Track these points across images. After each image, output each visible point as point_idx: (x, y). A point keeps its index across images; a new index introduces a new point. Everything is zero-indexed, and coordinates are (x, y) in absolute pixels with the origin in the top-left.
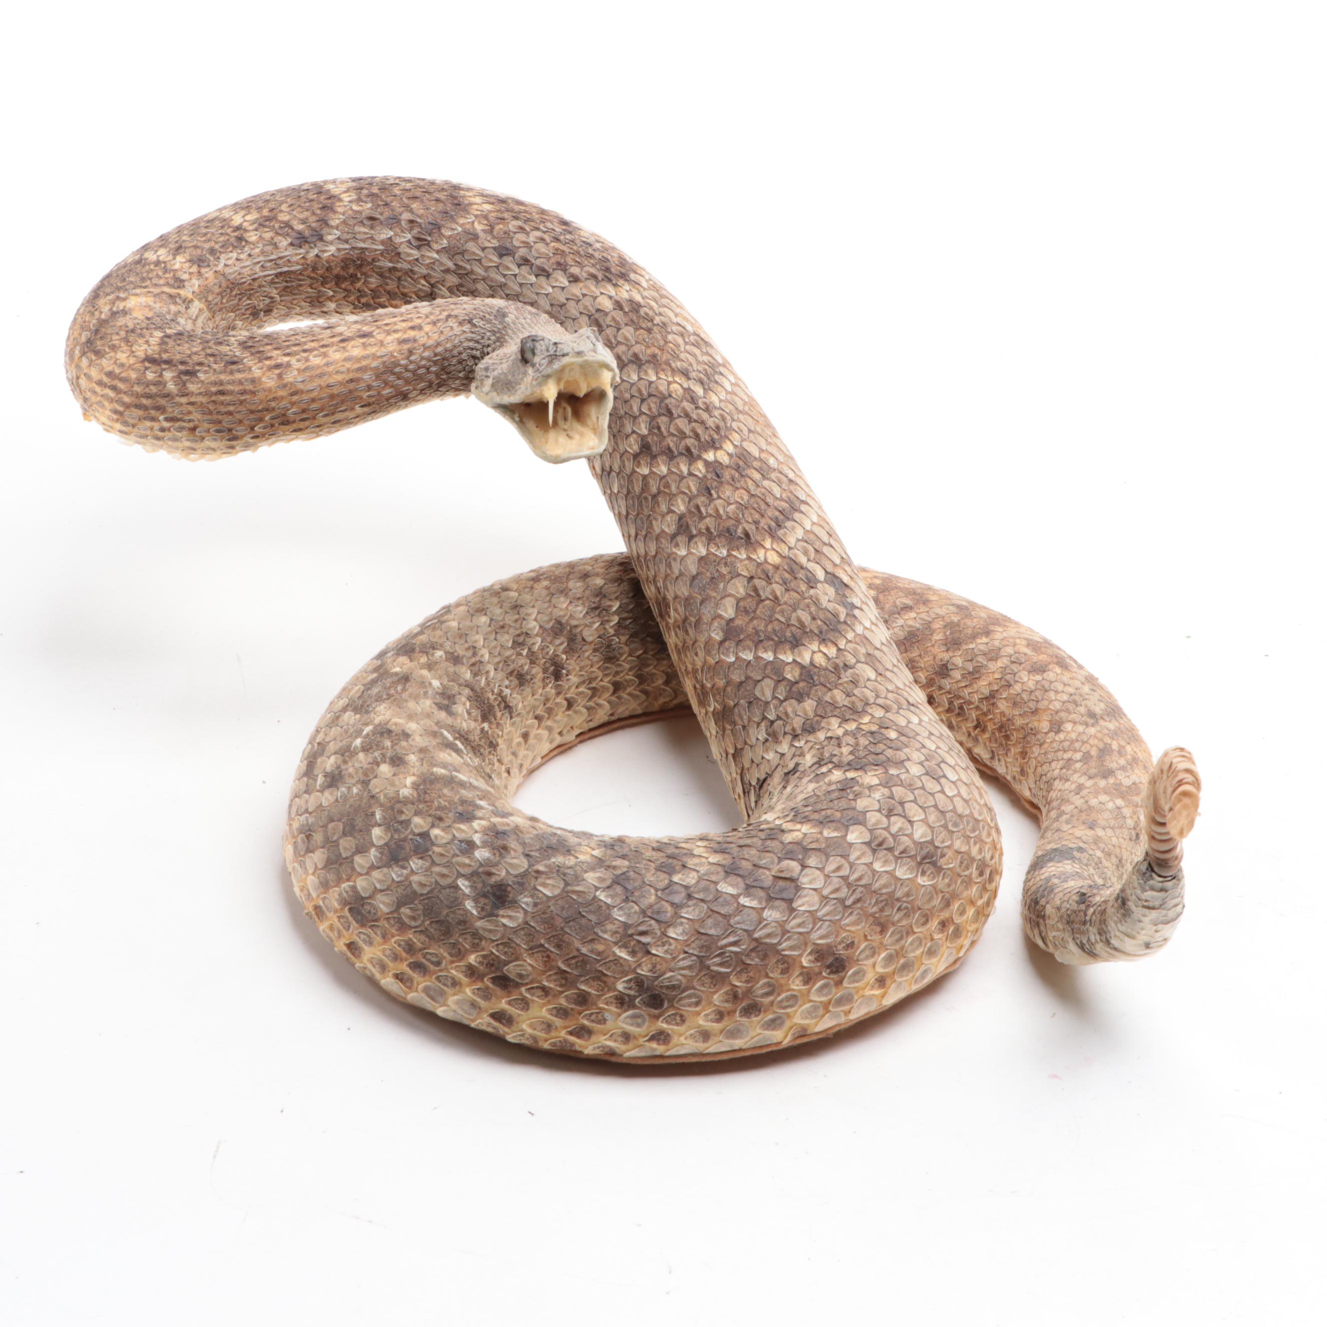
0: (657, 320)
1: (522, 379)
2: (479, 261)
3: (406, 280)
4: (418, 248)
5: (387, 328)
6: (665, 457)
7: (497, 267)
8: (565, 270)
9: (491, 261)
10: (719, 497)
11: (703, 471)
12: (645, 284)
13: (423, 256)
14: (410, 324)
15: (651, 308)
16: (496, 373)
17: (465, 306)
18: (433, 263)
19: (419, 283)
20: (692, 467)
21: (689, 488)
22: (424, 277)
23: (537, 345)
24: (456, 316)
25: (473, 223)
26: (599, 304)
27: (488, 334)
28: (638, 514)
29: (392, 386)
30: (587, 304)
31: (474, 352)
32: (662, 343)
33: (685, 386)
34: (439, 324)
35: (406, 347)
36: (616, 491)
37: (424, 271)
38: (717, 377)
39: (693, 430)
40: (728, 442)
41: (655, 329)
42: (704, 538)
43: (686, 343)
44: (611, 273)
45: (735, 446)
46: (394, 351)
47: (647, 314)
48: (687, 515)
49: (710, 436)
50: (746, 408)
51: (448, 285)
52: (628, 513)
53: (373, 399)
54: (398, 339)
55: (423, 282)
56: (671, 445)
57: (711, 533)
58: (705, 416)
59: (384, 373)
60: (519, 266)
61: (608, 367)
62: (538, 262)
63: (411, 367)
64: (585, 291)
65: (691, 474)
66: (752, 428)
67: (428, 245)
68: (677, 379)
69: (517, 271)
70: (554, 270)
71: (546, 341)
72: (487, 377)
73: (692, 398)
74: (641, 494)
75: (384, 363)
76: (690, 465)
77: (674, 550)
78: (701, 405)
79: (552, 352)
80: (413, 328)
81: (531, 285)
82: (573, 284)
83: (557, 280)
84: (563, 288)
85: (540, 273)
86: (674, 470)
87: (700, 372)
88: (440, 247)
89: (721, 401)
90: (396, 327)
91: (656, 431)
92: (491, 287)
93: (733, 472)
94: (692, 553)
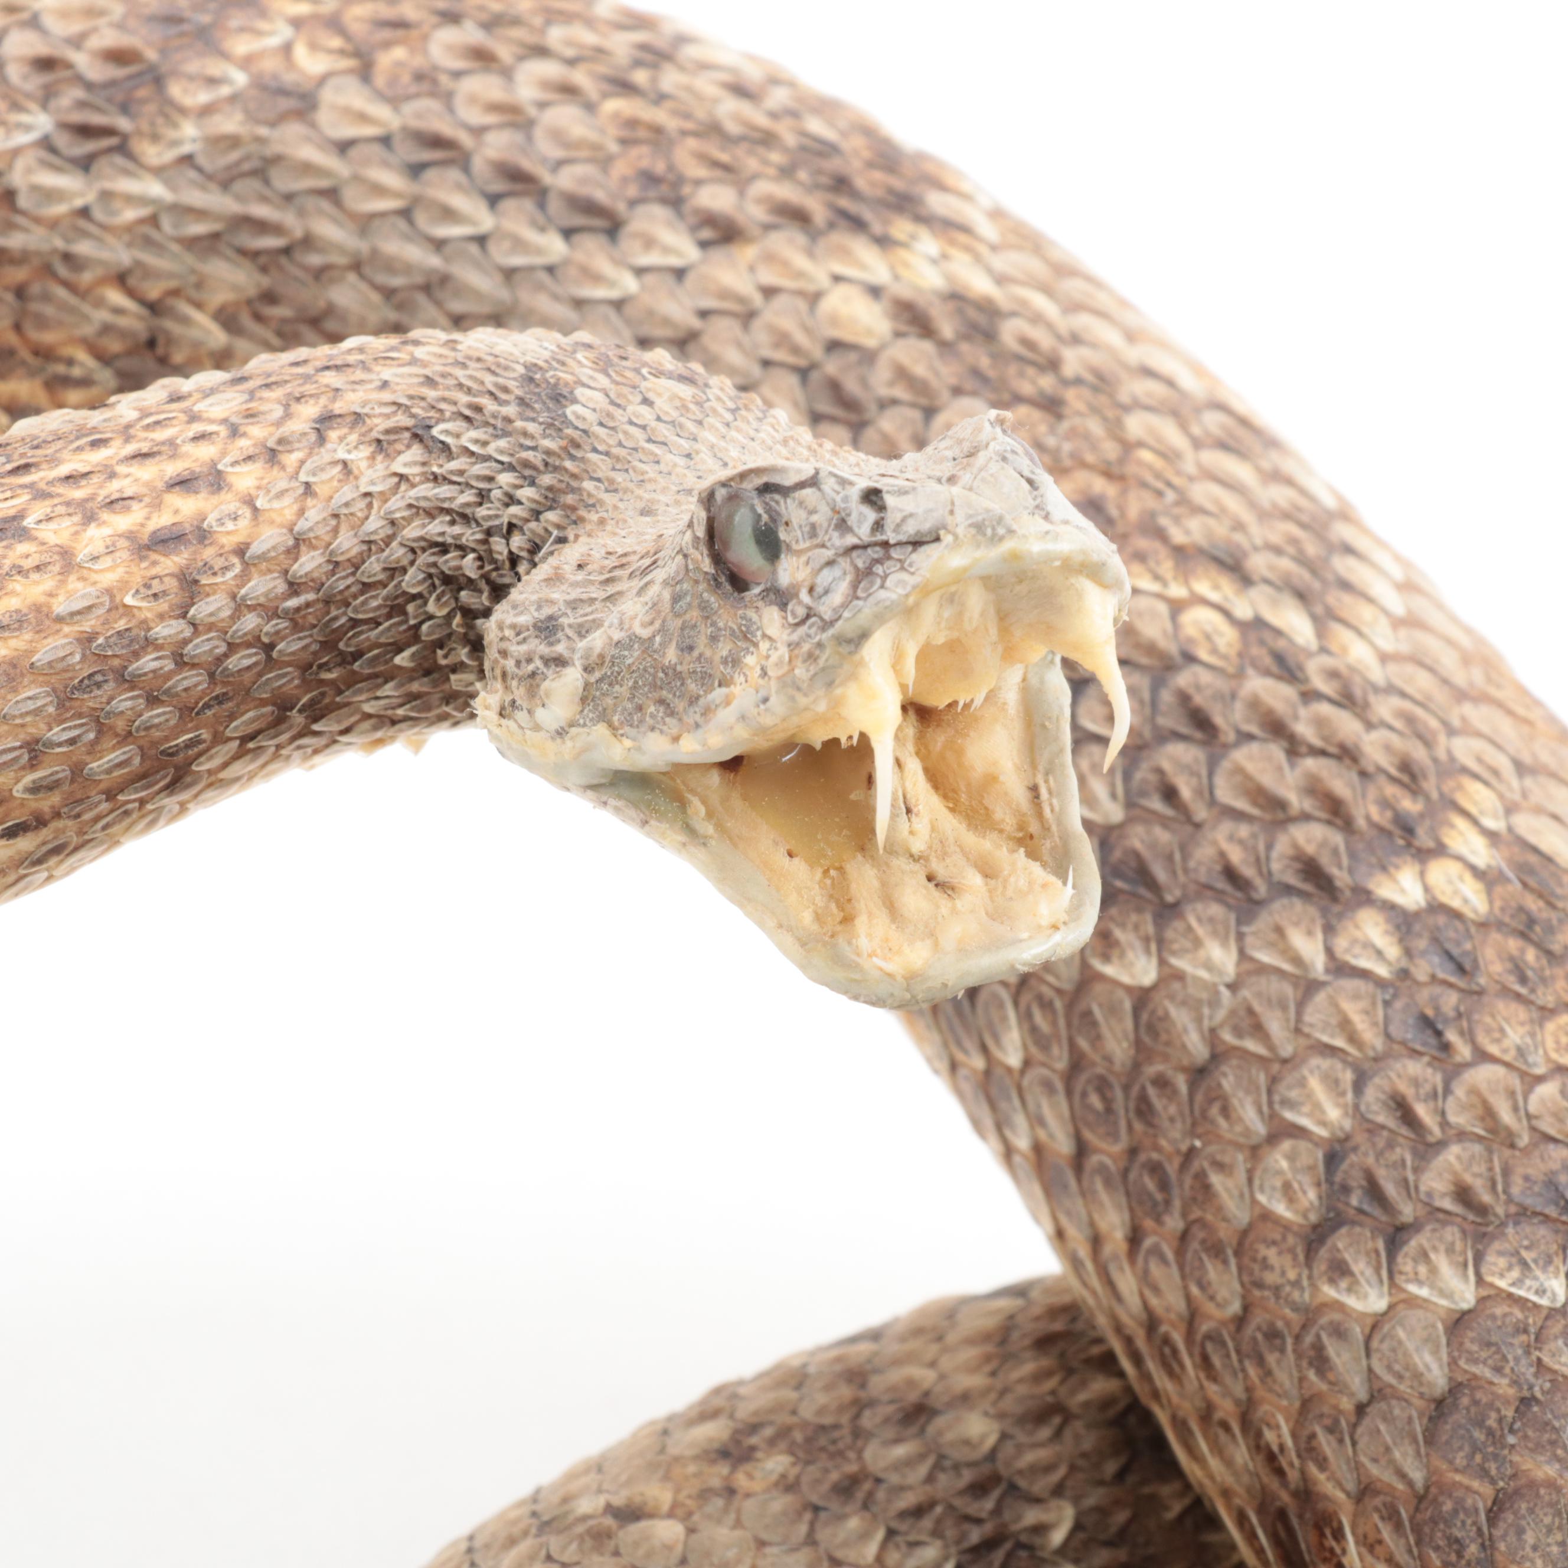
0: (1073, 361)
1: (734, 661)
2: (332, 194)
3: (46, 297)
4: (85, 164)
5: (78, 494)
6: (1215, 910)
7: (406, 213)
8: (675, 203)
9: (379, 190)
10: (1482, 1056)
11: (1393, 951)
12: (987, 230)
13: (106, 196)
14: (172, 469)
15: (1037, 318)
16: (597, 641)
17: (386, 373)
18: (153, 220)
19: (100, 303)
20: (1341, 944)
21: (1345, 1025)
22: (121, 279)
23: (790, 509)
24: (358, 418)
25: (287, 49)
26: (834, 320)
27: (506, 479)
28: (1133, 1152)
29: (127, 736)
30: (788, 324)
31: (449, 562)
32: (1110, 450)
33: (1243, 611)
34: (291, 459)
35: (169, 563)
36: (1013, 1059)
37: (123, 256)
38: (1343, 565)
39: (1314, 789)
40: (1460, 822)
41: (1071, 395)
42: (1452, 1233)
43: (1197, 444)
44: (854, 194)
45: (1492, 836)
46: (124, 585)
47: (1027, 343)
48: (1360, 1138)
49: (1385, 804)
50: (1477, 676)
51: (219, 297)
52: (1082, 1150)
53: (55, 799)
54: (130, 536)
55: (115, 297)
56: (1236, 856)
57: (1482, 1210)
58: (1347, 725)
59: (90, 683)
60: (493, 200)
61: (1094, 571)
62: (565, 180)
63: (203, 647)
64: (768, 277)
65: (1340, 969)
66: (1526, 758)
67: (123, 148)
68: (1203, 588)
69: (485, 220)
70: (633, 203)
71: (829, 485)
72: (560, 662)
73: (1279, 658)
74: (1136, 1067)
75: (86, 640)
76: (1329, 930)
77: (1329, 1292)
78: (1319, 683)
79: (864, 532)
80: (183, 483)
81: (550, 269)
82: (718, 254)
83: (649, 243)
84: (679, 273)
85: (579, 220)
86: (1265, 957)
87: (1278, 551)
88: (169, 156)
89: (1384, 658)
90: (114, 488)
91: (1156, 804)
92: (388, 293)
93: (1513, 944)
94: (1413, 1302)
